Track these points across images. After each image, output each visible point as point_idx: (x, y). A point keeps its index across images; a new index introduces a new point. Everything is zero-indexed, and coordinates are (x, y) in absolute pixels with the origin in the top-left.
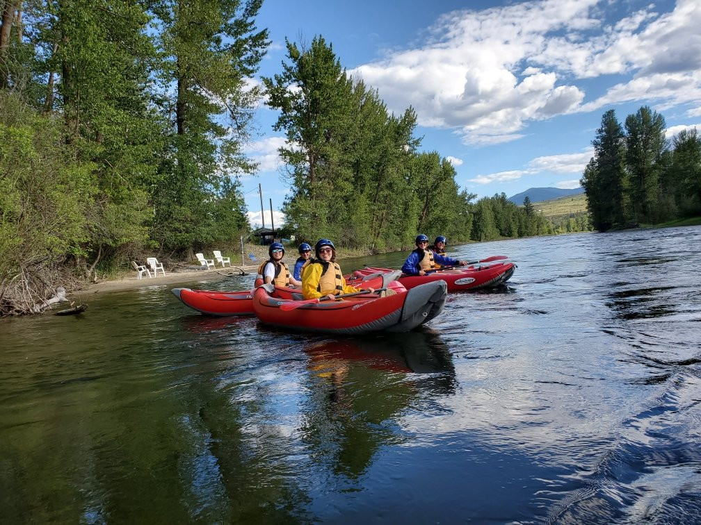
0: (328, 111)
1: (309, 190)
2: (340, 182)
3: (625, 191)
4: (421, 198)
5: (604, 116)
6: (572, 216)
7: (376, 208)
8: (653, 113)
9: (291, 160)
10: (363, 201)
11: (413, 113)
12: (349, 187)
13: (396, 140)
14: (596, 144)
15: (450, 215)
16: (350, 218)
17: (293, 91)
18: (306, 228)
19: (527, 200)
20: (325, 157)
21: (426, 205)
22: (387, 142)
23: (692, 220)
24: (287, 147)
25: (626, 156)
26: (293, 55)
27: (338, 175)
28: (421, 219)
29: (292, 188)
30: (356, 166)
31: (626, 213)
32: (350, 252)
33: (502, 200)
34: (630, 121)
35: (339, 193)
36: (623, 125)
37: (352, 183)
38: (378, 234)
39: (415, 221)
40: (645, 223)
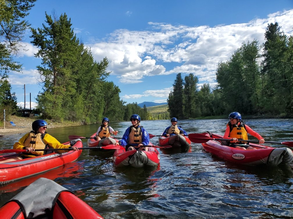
0: (66, 51)
1: (52, 89)
2: (70, 88)
3: (184, 105)
4: (105, 101)
5: (177, 75)
6: (159, 113)
7: (87, 102)
8: (194, 76)
9: (44, 73)
10: (80, 98)
11: (107, 60)
12: (74, 91)
13: (98, 72)
14: (174, 85)
15: (118, 109)
16: (73, 106)
17: (48, 39)
18: (49, 109)
19: (145, 106)
20: (62, 74)
21: (107, 104)
22: (94, 72)
23: (208, 117)
24: (42, 66)
25: (185, 91)
26: (49, 22)
27: (69, 84)
28: (105, 110)
29: (43, 88)
30: (78, 81)
31: (184, 113)
32: (73, 123)
33: (136, 105)
34: (186, 78)
35: (68, 93)
36: (184, 79)
37: (76, 89)
38: (87, 114)
39: (102, 110)
40: (190, 117)
